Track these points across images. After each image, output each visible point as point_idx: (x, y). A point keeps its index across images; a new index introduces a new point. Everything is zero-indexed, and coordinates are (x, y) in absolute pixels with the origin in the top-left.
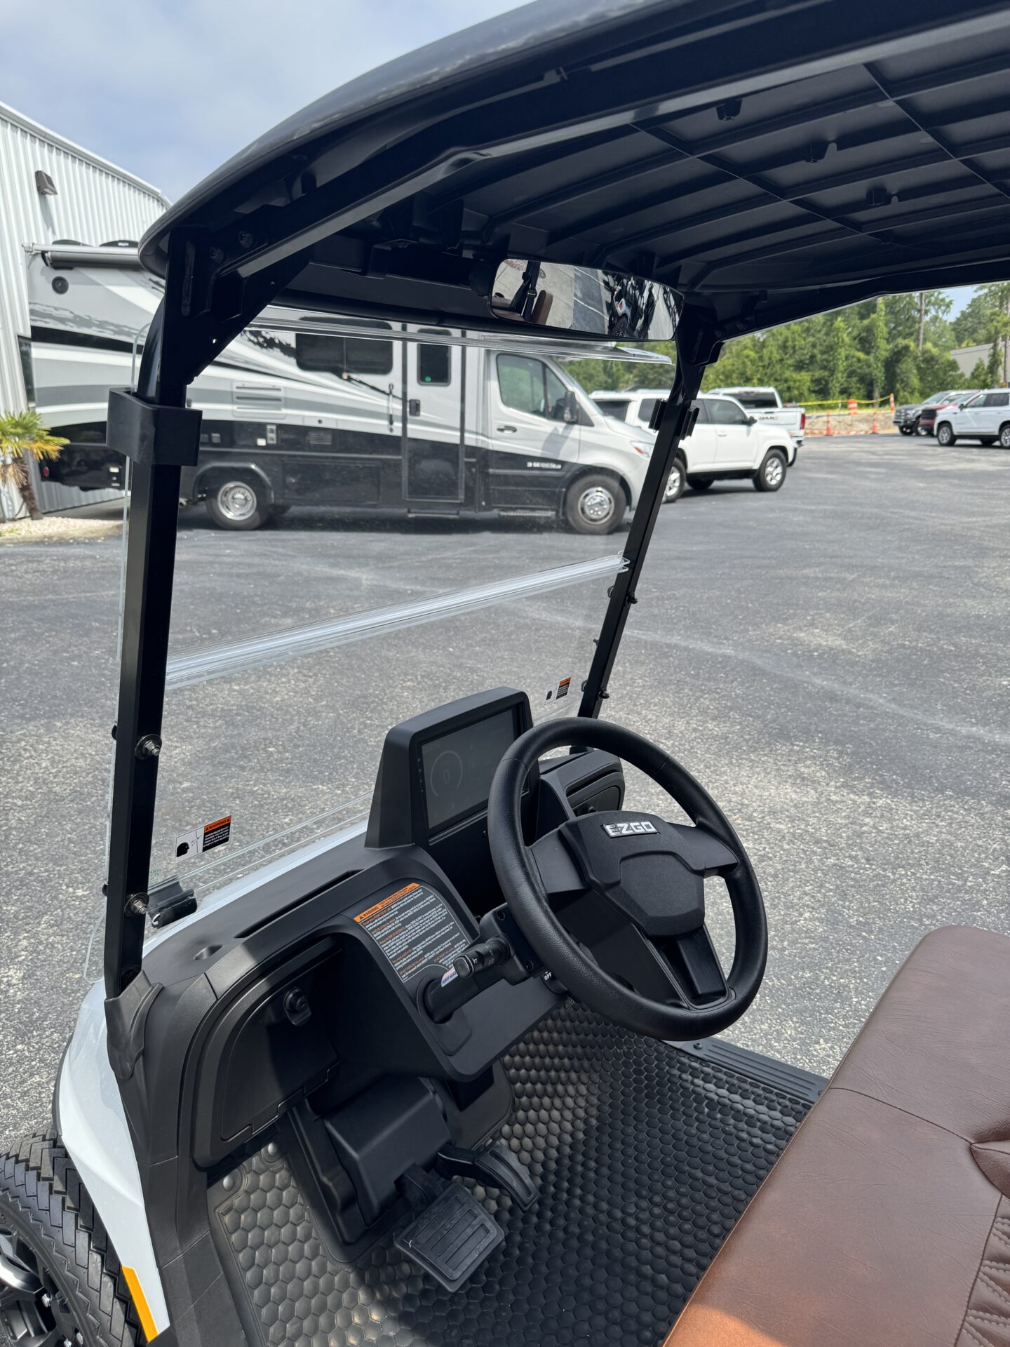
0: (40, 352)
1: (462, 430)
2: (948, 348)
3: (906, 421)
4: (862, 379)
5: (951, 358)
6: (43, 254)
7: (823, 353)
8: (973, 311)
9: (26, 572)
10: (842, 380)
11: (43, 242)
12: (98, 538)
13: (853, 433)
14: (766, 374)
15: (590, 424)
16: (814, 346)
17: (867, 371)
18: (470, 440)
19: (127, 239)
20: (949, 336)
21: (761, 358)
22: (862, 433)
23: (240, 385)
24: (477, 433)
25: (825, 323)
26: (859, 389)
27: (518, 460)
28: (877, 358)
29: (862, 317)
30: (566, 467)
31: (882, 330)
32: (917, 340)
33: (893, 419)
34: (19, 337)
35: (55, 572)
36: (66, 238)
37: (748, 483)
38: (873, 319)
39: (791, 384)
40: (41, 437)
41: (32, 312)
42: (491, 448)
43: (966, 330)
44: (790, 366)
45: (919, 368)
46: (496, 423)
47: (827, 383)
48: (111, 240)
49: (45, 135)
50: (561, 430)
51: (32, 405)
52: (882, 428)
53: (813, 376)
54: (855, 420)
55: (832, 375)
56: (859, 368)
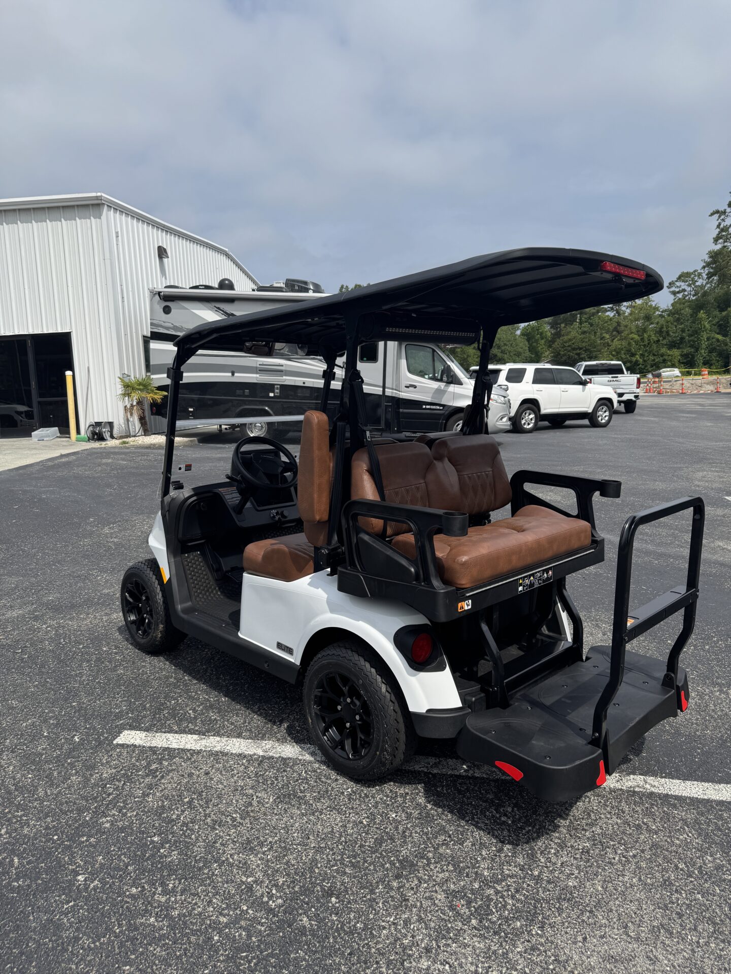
0: (154, 345)
1: (384, 387)
4: (720, 354)
6: (159, 293)
7: (690, 336)
9: (141, 460)
10: (705, 355)
11: (160, 287)
12: (181, 446)
13: (702, 392)
14: (646, 351)
15: (460, 383)
16: (683, 331)
17: (725, 348)
18: (389, 392)
19: (204, 284)
21: (642, 339)
22: (709, 392)
23: (261, 363)
24: (392, 389)
25: (690, 315)
26: (718, 361)
27: (417, 404)
29: (722, 310)
30: (446, 408)
34: (144, 336)
35: (156, 460)
36: (172, 284)
37: (586, 422)
39: (666, 357)
40: (153, 391)
41: (152, 324)
42: (401, 397)
44: (664, 345)
46: (405, 383)
47: (693, 357)
48: (194, 285)
49: (164, 226)
50: (443, 387)
51: (148, 374)
52: (725, 389)
53: (682, 352)
54: (704, 383)
55: (697, 352)
56: (718, 346)
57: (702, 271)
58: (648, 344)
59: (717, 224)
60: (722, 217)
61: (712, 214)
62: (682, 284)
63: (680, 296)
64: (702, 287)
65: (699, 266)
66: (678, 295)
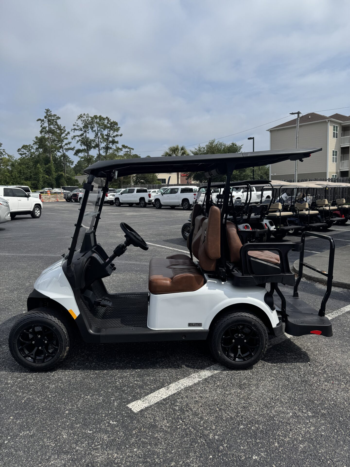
2: (73, 176)
3: (68, 197)
5: (76, 179)
7: (34, 175)
8: (79, 165)
13: (51, 201)
14: (14, 181)
16: (31, 173)
17: (50, 181)
20: (73, 172)
21: (12, 176)
22: (54, 201)
25: (33, 165)
28: (53, 178)
29: (46, 164)
31: (53, 168)
32: (64, 172)
33: (63, 197)
37: (29, 216)
38: (49, 165)
43: (78, 170)
44: (23, 179)
45: (66, 181)
47: (37, 185)
52: (60, 200)
53: (32, 182)
54: (51, 197)
55: (38, 182)
56: (47, 180)
57: (33, 146)
58: (15, 178)
59: (41, 125)
60: (43, 122)
61: (38, 120)
62: (25, 150)
63: (24, 156)
64: (34, 153)
65: (32, 143)
66: (23, 155)
